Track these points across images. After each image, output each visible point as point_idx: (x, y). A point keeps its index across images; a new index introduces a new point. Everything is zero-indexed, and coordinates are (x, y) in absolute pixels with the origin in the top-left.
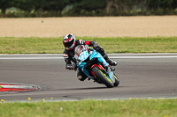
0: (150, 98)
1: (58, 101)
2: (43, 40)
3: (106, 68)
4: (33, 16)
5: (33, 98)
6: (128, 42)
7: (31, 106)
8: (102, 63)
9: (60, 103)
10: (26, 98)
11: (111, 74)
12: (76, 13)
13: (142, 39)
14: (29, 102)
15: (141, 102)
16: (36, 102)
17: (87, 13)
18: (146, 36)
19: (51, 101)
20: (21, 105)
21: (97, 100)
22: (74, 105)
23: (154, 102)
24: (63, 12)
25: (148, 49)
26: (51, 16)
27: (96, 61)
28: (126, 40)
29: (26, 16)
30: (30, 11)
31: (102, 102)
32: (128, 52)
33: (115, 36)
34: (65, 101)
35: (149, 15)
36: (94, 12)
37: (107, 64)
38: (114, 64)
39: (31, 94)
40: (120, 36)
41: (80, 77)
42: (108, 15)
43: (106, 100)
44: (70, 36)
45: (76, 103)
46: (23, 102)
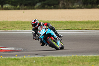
0: (84, 56)
1: (33, 57)
2: (24, 23)
3: (56, 39)
4: (19, 9)
5: (18, 55)
6: (72, 24)
7: (17, 60)
8: (53, 36)
9: (33, 58)
10: (14, 55)
11: (59, 42)
12: (43, 7)
13: (79, 22)
14: (16, 58)
15: (79, 57)
16: (20, 57)
17: (49, 7)
18: (82, 20)
19: (29, 57)
20: (12, 59)
21: (54, 56)
22: (42, 59)
23: (86, 57)
24: (35, 7)
25: (83, 28)
26: (29, 9)
27: (50, 35)
28: (71, 22)
29: (15, 9)
30: (17, 6)
31: (57, 58)
32: (72, 29)
33: (64, 20)
34: (36, 57)
35: (83, 8)
36: (52, 7)
37: (56, 37)
38: (61, 37)
39: (17, 53)
40: (67, 20)
41: (41, 44)
42: (61, 9)
43: (59, 56)
44: (35, 20)
45: (43, 58)
46: (13, 57)
